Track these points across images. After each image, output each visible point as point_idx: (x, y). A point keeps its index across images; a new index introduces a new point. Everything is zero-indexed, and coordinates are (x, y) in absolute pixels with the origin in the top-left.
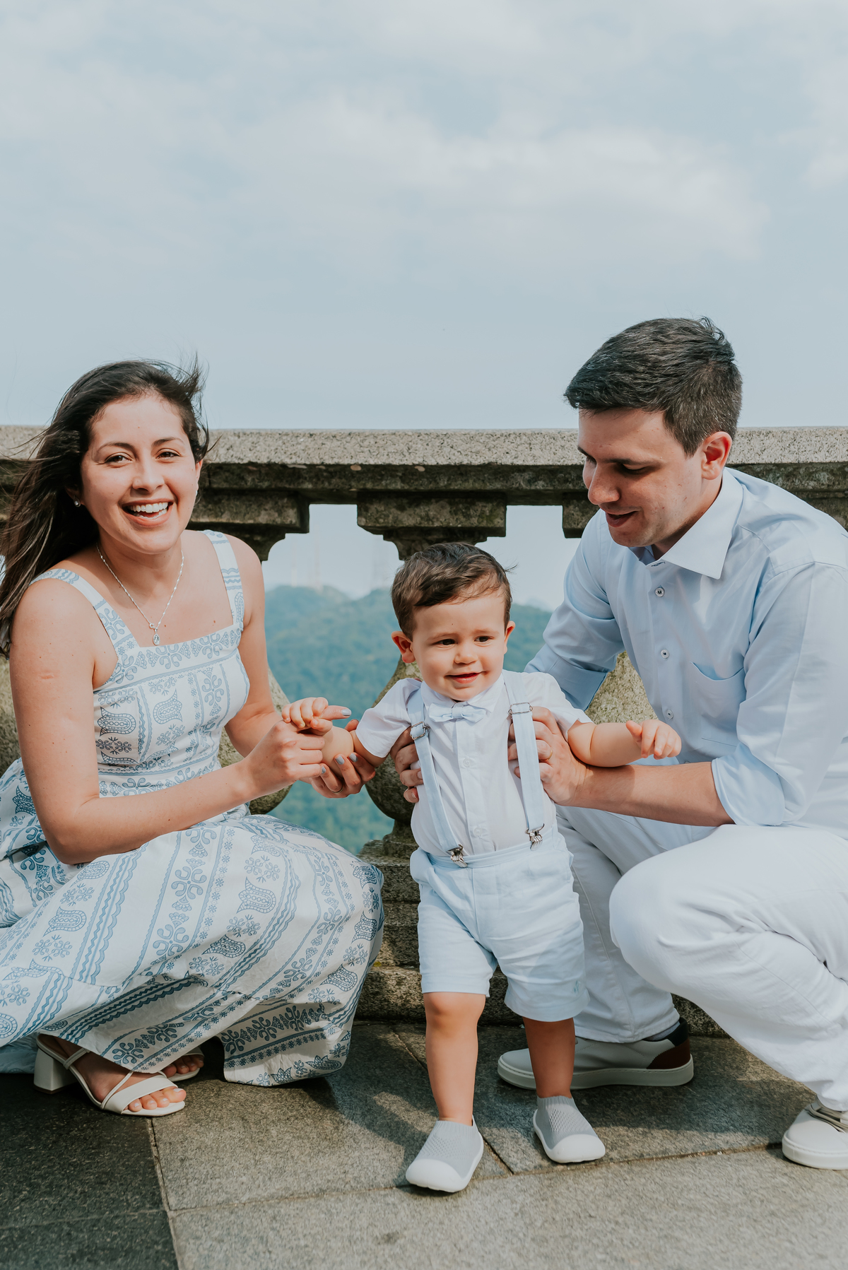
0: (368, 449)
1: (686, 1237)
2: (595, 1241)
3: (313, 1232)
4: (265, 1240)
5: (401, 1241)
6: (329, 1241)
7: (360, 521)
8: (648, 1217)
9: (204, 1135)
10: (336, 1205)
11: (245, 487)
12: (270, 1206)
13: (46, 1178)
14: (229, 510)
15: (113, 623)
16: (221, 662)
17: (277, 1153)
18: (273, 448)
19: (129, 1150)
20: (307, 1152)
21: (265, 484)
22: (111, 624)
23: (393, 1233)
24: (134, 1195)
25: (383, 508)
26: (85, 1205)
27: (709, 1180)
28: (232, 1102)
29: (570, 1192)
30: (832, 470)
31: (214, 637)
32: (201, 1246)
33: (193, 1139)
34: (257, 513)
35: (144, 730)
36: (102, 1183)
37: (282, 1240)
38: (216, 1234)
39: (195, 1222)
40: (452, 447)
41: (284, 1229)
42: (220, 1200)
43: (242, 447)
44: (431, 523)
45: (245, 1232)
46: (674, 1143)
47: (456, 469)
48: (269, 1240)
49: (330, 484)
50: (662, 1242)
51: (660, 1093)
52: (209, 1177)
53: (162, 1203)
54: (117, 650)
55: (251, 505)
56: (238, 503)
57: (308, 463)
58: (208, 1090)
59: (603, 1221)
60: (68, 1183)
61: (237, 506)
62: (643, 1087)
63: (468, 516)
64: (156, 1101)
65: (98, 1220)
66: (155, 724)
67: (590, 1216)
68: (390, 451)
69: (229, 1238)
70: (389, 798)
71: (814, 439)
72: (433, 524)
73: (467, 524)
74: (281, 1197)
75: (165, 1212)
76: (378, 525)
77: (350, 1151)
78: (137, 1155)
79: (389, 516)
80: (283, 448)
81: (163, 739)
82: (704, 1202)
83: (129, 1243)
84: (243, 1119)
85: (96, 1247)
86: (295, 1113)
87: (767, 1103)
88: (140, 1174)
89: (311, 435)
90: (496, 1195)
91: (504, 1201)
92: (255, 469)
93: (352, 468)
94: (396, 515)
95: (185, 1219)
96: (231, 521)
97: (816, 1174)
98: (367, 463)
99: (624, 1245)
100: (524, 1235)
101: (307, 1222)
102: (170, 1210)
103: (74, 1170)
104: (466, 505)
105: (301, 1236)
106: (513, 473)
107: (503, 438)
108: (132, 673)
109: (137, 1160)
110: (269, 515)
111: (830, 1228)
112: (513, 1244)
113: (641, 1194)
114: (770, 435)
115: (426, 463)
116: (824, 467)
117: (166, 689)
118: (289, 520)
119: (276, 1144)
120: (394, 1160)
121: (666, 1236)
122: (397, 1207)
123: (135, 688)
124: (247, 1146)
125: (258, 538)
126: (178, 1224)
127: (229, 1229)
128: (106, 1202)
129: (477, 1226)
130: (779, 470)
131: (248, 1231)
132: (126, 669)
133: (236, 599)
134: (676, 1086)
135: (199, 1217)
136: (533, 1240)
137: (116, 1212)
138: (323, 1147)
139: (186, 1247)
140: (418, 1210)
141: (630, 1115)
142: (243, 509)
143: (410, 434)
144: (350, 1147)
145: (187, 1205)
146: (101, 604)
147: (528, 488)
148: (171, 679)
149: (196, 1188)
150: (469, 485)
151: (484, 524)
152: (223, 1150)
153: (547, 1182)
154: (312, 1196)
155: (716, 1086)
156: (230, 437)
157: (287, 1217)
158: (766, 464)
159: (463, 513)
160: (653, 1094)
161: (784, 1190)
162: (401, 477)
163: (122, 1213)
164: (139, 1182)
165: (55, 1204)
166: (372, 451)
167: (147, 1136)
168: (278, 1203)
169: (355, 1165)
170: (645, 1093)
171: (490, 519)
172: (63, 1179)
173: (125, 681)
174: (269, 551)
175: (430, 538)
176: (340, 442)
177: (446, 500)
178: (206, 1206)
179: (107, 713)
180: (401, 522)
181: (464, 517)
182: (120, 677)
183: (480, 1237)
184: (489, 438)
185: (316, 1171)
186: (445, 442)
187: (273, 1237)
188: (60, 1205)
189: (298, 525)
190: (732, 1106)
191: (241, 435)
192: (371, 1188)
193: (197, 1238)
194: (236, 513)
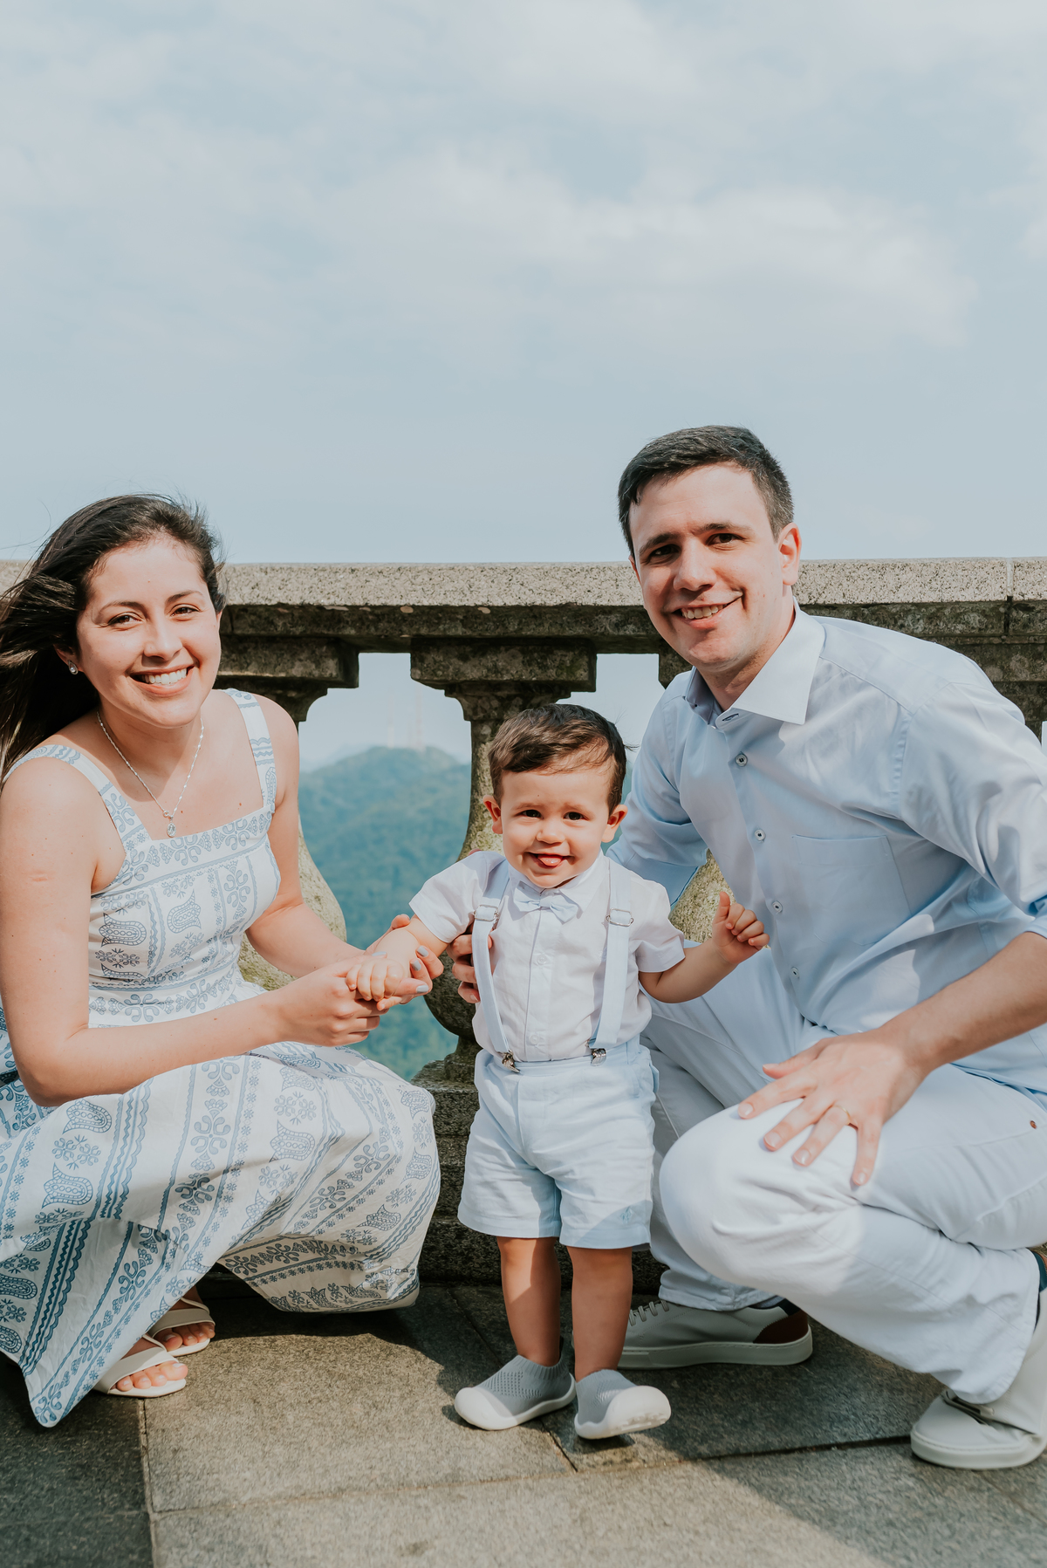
0: (421, 587)
1: (780, 1551)
2: (667, 1555)
3: (323, 1540)
4: (264, 1549)
5: (429, 1553)
6: (342, 1551)
7: (415, 674)
8: (736, 1526)
9: (206, 1421)
10: (356, 1508)
11: (275, 633)
12: (276, 1508)
13: (8, 1471)
14: (257, 661)
15: (120, 811)
16: (248, 854)
17: (291, 1443)
18: (307, 586)
19: (113, 1438)
20: (328, 1443)
21: (298, 630)
22: (118, 813)
23: (421, 1544)
24: (111, 1493)
25: (441, 658)
26: (52, 1505)
27: (816, 1481)
28: (244, 1380)
29: (644, 1494)
30: (984, 611)
31: (240, 824)
32: (186, 1557)
33: (192, 1425)
34: (290, 665)
35: (156, 941)
36: (76, 1478)
37: (285, 1549)
38: (206, 1541)
39: (182, 1527)
40: (522, 585)
41: (288, 1537)
42: (216, 1500)
43: (271, 585)
44: (499, 675)
45: (241, 1540)
46: (779, 1436)
47: (528, 610)
48: (269, 1549)
49: (377, 629)
50: (749, 1557)
51: (770, 1373)
52: (205, 1472)
53: (144, 1503)
54: (125, 844)
55: (283, 654)
56: (267, 652)
57: (349, 604)
58: (216, 1366)
59: (680, 1530)
60: (34, 1478)
61: (265, 655)
62: (749, 1366)
63: (544, 668)
64: (151, 1379)
65: (65, 1524)
66: (169, 934)
67: (665, 1524)
68: (447, 589)
69: (221, 1546)
70: (450, 1009)
71: (960, 573)
72: (502, 677)
73: (543, 677)
74: (290, 1497)
75: (147, 1515)
76: (436, 678)
77: (381, 1441)
78: (122, 1444)
79: (448, 668)
80: (319, 586)
81: (177, 950)
82: (807, 1509)
83: (98, 1552)
84: (255, 1401)
85: (59, 1555)
86: (319, 1395)
87: (899, 1387)
88: (122, 1468)
89: (353, 571)
90: (553, 1497)
91: (562, 1505)
92: (286, 611)
93: (403, 609)
94: (457, 667)
95: (170, 1523)
96: (259, 674)
97: (950, 1475)
98: (420, 604)
99: (702, 1560)
100: (581, 1546)
101: (318, 1528)
102: (154, 1512)
103: (43, 1462)
104: (542, 654)
105: (308, 1545)
106: (597, 615)
107: (584, 573)
108: (143, 873)
109: (121, 1451)
110: (305, 666)
111: (959, 1542)
112: (565, 1557)
113: (731, 1498)
114: (907, 569)
115: (491, 604)
116: (974, 606)
117: (183, 890)
118: (329, 672)
119: (291, 1432)
120: (432, 1453)
121: (755, 1550)
122: (429, 1511)
123: (146, 890)
124: (256, 1435)
125: (293, 694)
126: (161, 1529)
127: (221, 1535)
128: (77, 1501)
129: (524, 1535)
130: (920, 611)
131: (245, 1537)
132: (135, 868)
133: (267, 776)
134: (790, 1366)
135: (188, 1520)
136: (592, 1552)
137: (88, 1514)
138: (348, 1436)
139: (167, 1557)
140: (455, 1514)
141: (729, 1400)
142: (273, 659)
143: (472, 568)
144: (381, 1436)
145: (175, 1505)
146: (106, 788)
147: (616, 633)
148: (189, 877)
149: (188, 1485)
150: (545, 630)
151: (564, 677)
152: (227, 1439)
153: (616, 1482)
154: (328, 1497)
155: (840, 1365)
156: (255, 573)
157: (294, 1521)
158: (902, 604)
159: (538, 663)
160: (761, 1374)
161: (908, 1494)
162: (462, 621)
163: (96, 1514)
164: (120, 1477)
165: (15, 1504)
166: (426, 589)
167: (137, 1421)
168: (286, 1505)
169: (384, 1459)
170: (750, 1374)
171: (571, 670)
172: (29, 1473)
173: (134, 882)
174: (307, 710)
175: (499, 694)
176: (387, 579)
177: (518, 648)
178: (198, 1508)
179: (111, 920)
180: (463, 674)
181: (540, 668)
182: (128, 877)
183: (527, 1549)
184: (567, 573)
185: (337, 1466)
186: (514, 579)
187: (274, 1546)
188: (21, 1505)
189: (340, 679)
190: (856, 1390)
191: (269, 570)
192: (401, 1487)
193: (183, 1546)
194: (265, 664)
